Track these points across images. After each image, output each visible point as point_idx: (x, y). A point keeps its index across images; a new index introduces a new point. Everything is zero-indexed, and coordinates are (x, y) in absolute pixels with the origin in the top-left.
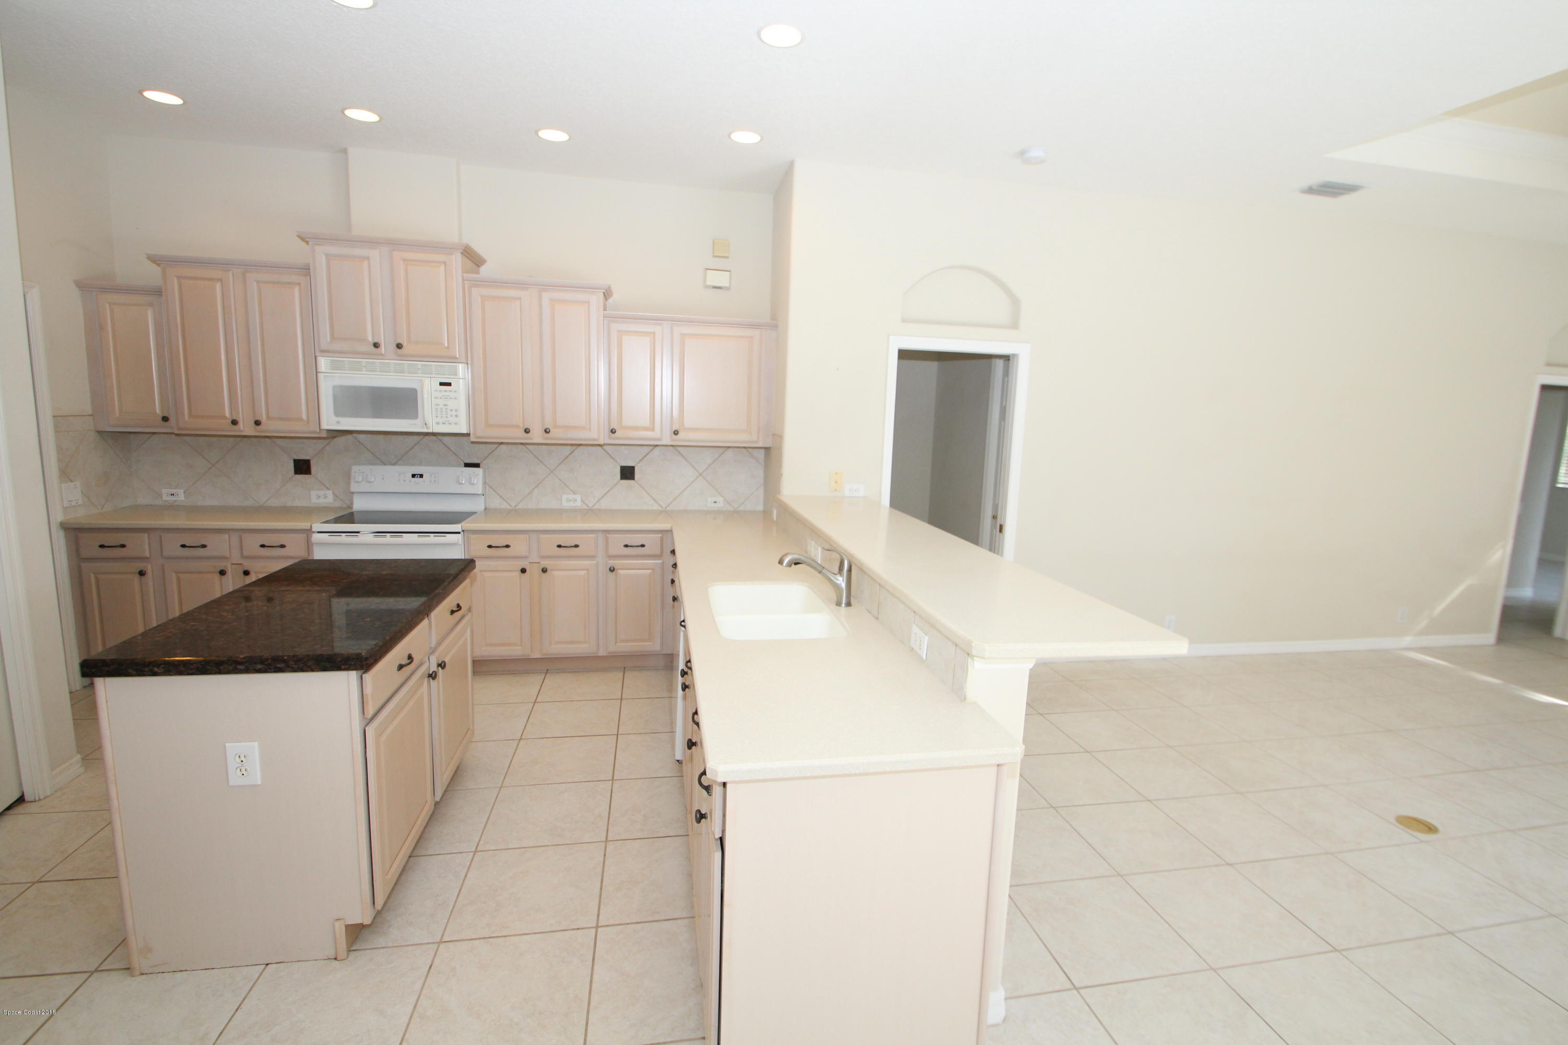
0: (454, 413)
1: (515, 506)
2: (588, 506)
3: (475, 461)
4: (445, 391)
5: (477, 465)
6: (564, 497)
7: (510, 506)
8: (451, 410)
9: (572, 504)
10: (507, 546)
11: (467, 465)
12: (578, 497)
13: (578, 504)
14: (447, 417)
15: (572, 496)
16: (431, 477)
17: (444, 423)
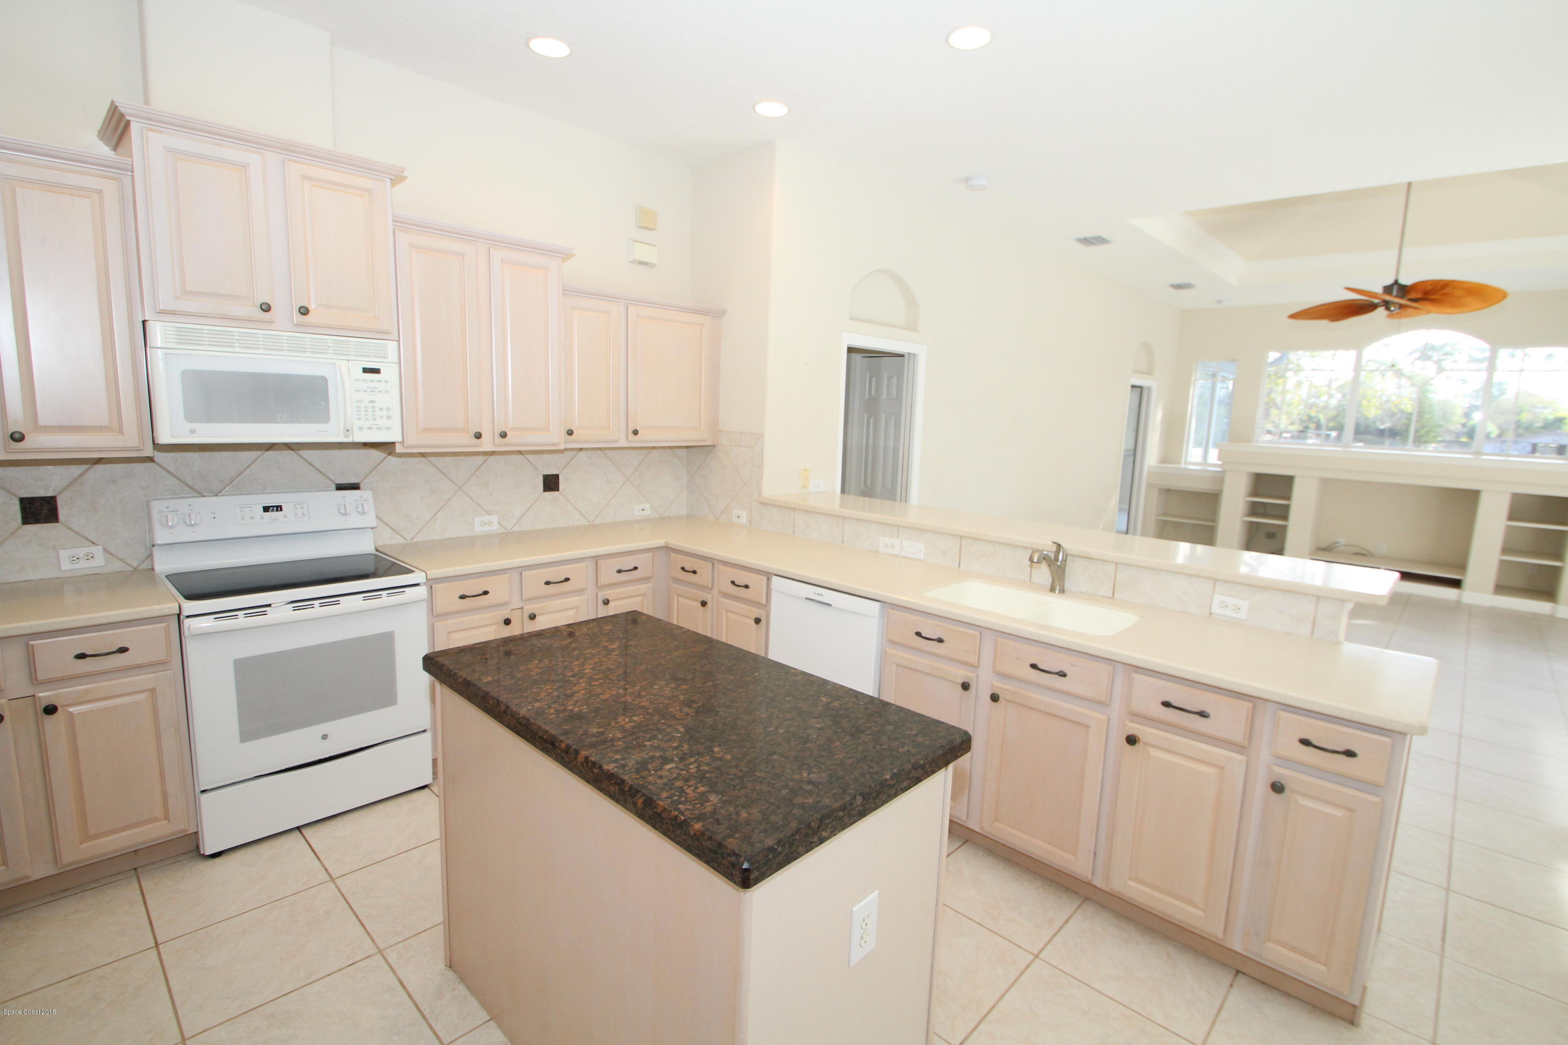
0: (385, 413)
1: (412, 539)
2: (506, 529)
3: (353, 480)
4: (372, 381)
5: (355, 487)
6: (478, 520)
7: (406, 539)
8: (381, 409)
9: (487, 528)
10: (486, 593)
11: (340, 487)
12: (494, 519)
13: (495, 527)
14: (374, 419)
15: (486, 518)
16: (296, 508)
17: (370, 428)
